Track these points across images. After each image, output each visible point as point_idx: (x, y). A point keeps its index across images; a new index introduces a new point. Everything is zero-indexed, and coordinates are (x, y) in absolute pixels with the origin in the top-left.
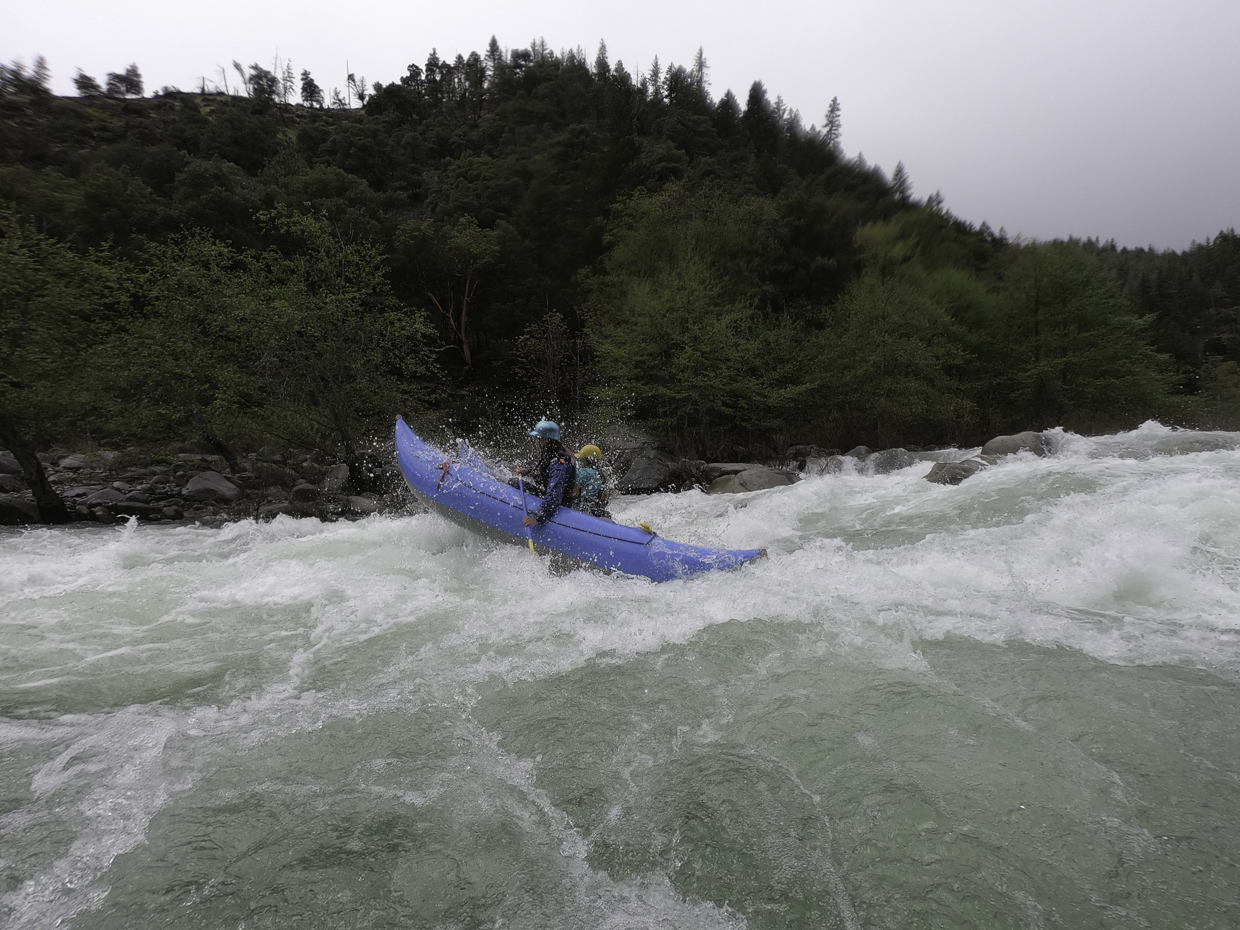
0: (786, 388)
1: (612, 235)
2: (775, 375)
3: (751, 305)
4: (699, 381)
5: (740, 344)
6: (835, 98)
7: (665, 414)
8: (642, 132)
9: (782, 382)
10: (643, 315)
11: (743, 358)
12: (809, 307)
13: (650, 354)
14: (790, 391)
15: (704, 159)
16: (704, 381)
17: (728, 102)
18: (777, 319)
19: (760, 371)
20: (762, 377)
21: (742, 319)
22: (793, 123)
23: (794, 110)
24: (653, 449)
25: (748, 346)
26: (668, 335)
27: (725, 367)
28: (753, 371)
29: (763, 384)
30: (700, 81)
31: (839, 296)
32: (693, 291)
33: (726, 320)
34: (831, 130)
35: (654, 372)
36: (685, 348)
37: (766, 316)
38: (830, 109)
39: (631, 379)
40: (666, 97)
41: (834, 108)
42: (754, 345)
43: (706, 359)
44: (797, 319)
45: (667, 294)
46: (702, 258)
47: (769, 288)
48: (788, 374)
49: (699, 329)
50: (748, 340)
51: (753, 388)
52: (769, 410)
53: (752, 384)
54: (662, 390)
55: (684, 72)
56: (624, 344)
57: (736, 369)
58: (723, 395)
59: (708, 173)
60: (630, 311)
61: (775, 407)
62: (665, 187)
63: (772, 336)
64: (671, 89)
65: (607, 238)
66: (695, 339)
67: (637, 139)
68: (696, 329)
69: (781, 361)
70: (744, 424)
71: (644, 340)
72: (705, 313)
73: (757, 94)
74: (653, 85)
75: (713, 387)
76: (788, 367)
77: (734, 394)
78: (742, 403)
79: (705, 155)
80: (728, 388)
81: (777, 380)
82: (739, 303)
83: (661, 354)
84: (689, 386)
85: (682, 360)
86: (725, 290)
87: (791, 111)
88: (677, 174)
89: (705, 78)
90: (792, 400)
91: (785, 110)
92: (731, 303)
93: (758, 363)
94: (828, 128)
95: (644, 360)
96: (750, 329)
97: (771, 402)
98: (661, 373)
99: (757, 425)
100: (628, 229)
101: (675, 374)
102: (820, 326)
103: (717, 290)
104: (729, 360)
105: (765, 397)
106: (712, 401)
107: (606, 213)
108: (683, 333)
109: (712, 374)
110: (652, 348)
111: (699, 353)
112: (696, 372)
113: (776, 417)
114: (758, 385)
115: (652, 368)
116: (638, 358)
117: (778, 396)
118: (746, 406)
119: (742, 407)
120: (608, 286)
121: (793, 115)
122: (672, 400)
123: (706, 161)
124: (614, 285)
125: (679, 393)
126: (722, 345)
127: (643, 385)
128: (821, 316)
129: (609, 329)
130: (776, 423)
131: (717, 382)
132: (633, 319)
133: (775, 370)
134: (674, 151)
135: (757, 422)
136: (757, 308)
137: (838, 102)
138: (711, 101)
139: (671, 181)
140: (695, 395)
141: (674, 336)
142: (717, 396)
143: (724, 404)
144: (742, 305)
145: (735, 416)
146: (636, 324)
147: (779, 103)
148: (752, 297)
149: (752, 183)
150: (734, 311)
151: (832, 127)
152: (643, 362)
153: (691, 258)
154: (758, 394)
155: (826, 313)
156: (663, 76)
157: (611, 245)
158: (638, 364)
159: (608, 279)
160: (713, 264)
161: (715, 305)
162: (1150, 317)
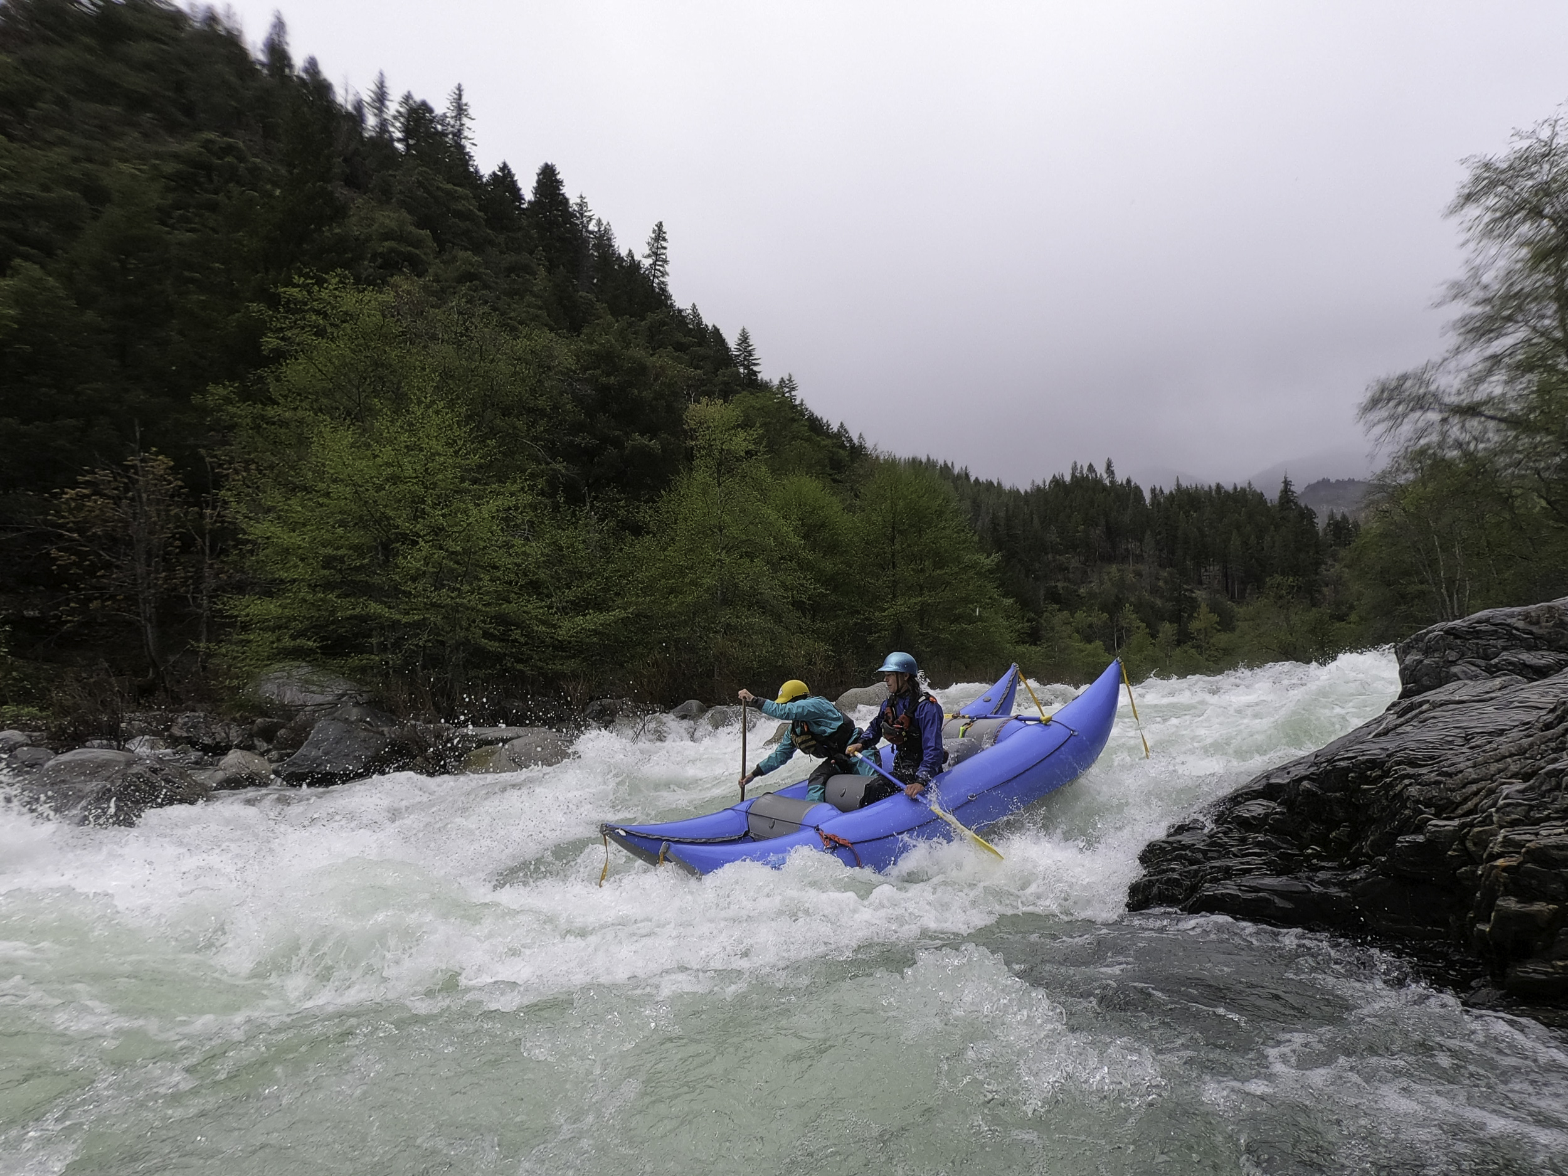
0: (585, 615)
1: (283, 339)
2: (569, 594)
3: (532, 488)
4: (444, 597)
5: (513, 545)
6: (661, 223)
7: (383, 648)
8: (352, 181)
9: (580, 606)
10: (342, 480)
11: (519, 565)
12: (622, 503)
13: (356, 548)
14: (592, 620)
15: (461, 254)
16: (452, 598)
17: (505, 179)
18: (574, 514)
19: (547, 588)
20: (549, 596)
21: (517, 508)
22: (604, 240)
23: (605, 222)
24: (357, 704)
25: (527, 549)
26: (388, 519)
27: (487, 577)
28: (535, 587)
29: (550, 607)
30: (458, 134)
31: (663, 492)
32: (433, 454)
33: (492, 505)
34: (654, 264)
35: (362, 577)
36: (417, 543)
37: (556, 508)
38: (653, 235)
39: (316, 586)
40: (399, 140)
41: (659, 235)
42: (536, 549)
43: (458, 563)
44: (606, 517)
45: (387, 453)
46: (451, 405)
47: (560, 466)
48: (588, 594)
49: (444, 516)
50: (527, 539)
51: (534, 613)
52: (560, 646)
53: (533, 607)
54: (374, 607)
55: (431, 111)
56: (304, 525)
57: (506, 582)
58: (484, 622)
59: (469, 277)
60: (314, 472)
61: (570, 643)
62: (392, 280)
63: (564, 537)
64: (408, 132)
65: (270, 342)
66: (438, 531)
67: (341, 192)
68: (437, 516)
69: (578, 575)
70: (519, 667)
71: (343, 524)
72: (456, 492)
73: (548, 178)
74: (376, 115)
75: (468, 609)
76: (590, 584)
77: (502, 620)
78: (516, 634)
79: (466, 249)
80: (492, 610)
81: (572, 602)
82: (512, 484)
83: (377, 548)
84: (425, 604)
85: (412, 560)
86: (491, 461)
87: (599, 222)
88: (417, 267)
89: (466, 133)
90: (596, 632)
91: (590, 218)
92: (500, 481)
93: (543, 575)
94: (651, 261)
95: (342, 557)
96: (531, 523)
97: (562, 634)
98: (376, 580)
99: (541, 668)
100: (315, 334)
101: (400, 584)
102: (637, 530)
103: (476, 459)
104: (496, 568)
105: (554, 626)
106: (467, 629)
107: (273, 301)
108: (416, 518)
109: (466, 588)
110: (357, 537)
111: (443, 553)
112: (438, 585)
113: (574, 656)
114: (542, 608)
115: (357, 569)
116: (329, 551)
117: (570, 627)
118: (522, 640)
119: (516, 640)
120: (274, 423)
121: (602, 229)
122: (395, 625)
123: (465, 257)
124: (283, 424)
125: (408, 614)
126: (482, 544)
127: (338, 597)
128: (639, 516)
129: (273, 497)
130: (570, 666)
131: (473, 600)
132: (322, 486)
133: (570, 588)
134: (412, 228)
135: (539, 664)
136: (542, 493)
137: (664, 229)
138: (477, 172)
139: (404, 274)
140: (434, 618)
141: (399, 522)
142: (474, 622)
143: (486, 635)
144: (516, 487)
145: (505, 654)
146: (327, 495)
147: (582, 205)
148: (533, 476)
149: (540, 308)
150: (503, 494)
151: (657, 260)
152: (341, 559)
153: (433, 402)
154: (543, 623)
155: (644, 514)
156: (393, 106)
157: (279, 356)
158: (328, 563)
159: (271, 411)
160: (469, 418)
161: (475, 481)
162: (996, 557)
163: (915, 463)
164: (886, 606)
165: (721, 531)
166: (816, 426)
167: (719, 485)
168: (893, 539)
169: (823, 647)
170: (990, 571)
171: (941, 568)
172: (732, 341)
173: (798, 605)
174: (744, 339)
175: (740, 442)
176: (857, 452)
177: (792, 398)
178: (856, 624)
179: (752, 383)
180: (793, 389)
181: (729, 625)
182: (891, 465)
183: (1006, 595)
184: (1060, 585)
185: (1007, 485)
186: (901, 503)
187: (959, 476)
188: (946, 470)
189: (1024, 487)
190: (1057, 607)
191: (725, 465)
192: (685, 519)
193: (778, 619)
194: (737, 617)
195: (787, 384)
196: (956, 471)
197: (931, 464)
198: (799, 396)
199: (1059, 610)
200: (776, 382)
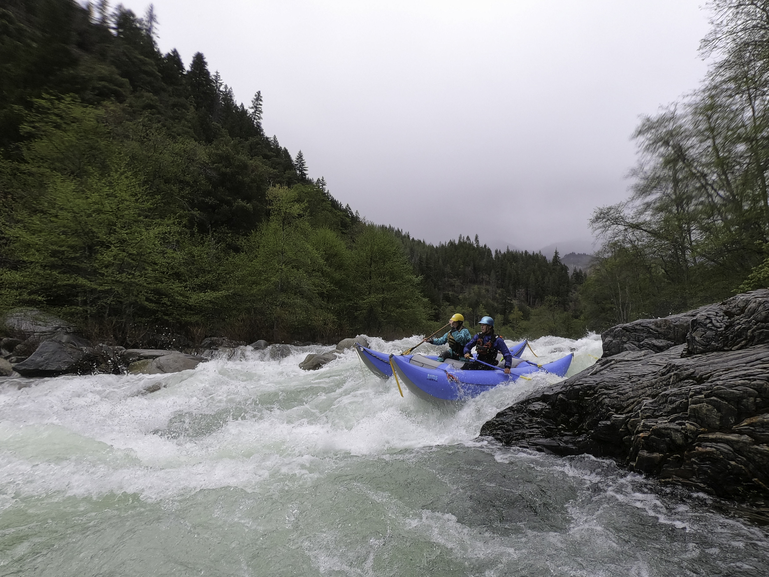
0: (205, 292)
1: (34, 127)
2: (197, 281)
3: (179, 223)
4: (124, 278)
5: (166, 253)
6: (259, 92)
7: (85, 303)
8: (81, 46)
9: (203, 288)
10: (66, 209)
11: (169, 264)
12: (229, 235)
13: (72, 247)
14: (210, 295)
15: (146, 94)
16: (129, 278)
17: (174, 58)
18: (202, 239)
19: (185, 277)
20: (185, 281)
21: (170, 233)
22: (228, 97)
23: (229, 87)
24: (67, 333)
25: (174, 255)
26: (93, 232)
27: (150, 269)
28: (178, 276)
29: (186, 287)
30: (149, 30)
31: (252, 231)
32: (123, 200)
33: (155, 231)
34: (255, 112)
35: (75, 263)
36: (110, 247)
37: (192, 234)
38: (255, 98)
39: (45, 266)
40: (114, 28)
41: (258, 97)
42: (179, 256)
43: (133, 260)
44: (220, 241)
45: (95, 197)
46: (135, 175)
47: (196, 213)
48: (208, 282)
49: (127, 234)
50: (175, 250)
51: (177, 289)
52: (190, 308)
53: (176, 286)
54: (81, 281)
55: (133, 15)
56: (40, 232)
57: (161, 272)
58: (146, 292)
59: (149, 106)
60: (49, 203)
61: (195, 306)
62: (105, 103)
63: (196, 251)
64: (120, 25)
65: (25, 128)
66: (123, 242)
67: (75, 51)
68: (124, 234)
69: (204, 271)
70: (166, 318)
71: (64, 233)
72: (135, 221)
73: (199, 60)
74: (100, 13)
75: (137, 285)
76: (209, 277)
77: (157, 292)
78: (165, 300)
79: (149, 92)
80: (153, 286)
81: (198, 285)
82: (168, 220)
83: (84, 248)
84: (113, 281)
85: (107, 257)
86: (157, 207)
87: (226, 87)
88: (120, 98)
89: (154, 30)
90: (211, 302)
91: (221, 84)
92: (161, 218)
93: (182, 269)
94: (253, 110)
95: (63, 251)
96: (178, 242)
97: (191, 302)
98: (83, 265)
99: (178, 319)
100: (54, 127)
101: (98, 268)
102: (237, 250)
103: (148, 205)
104: (155, 264)
105: (187, 297)
106: (136, 296)
107: (29, 106)
108: (110, 234)
109: (137, 273)
110: (73, 241)
111: (125, 254)
112: (121, 271)
113: (197, 314)
114: (181, 287)
115: (72, 259)
116: (55, 247)
117: (195, 298)
118: (169, 303)
119: (165, 303)
120: (25, 173)
121: (228, 90)
122: (93, 291)
123: (148, 96)
124: (31, 174)
125: (102, 285)
126: (149, 251)
127: (59, 273)
128: (238, 243)
129: (22, 214)
130: (194, 319)
131: (141, 281)
132: (53, 211)
133: (197, 277)
134: (118, 77)
135: (178, 317)
136: (185, 226)
137: (261, 95)
138: (159, 52)
139: (112, 101)
140: (118, 289)
141: (100, 235)
142: (141, 292)
143: (147, 299)
144: (171, 222)
145: (158, 311)
146: (56, 216)
147: (217, 76)
148: (180, 217)
149: (190, 128)
150: (163, 225)
151: (256, 111)
152: (63, 253)
153: (125, 172)
154: (181, 295)
155: (242, 242)
156: (111, 10)
157: (30, 137)
158: (54, 254)
159: (23, 167)
160: (145, 182)
161: (146, 217)
162: (420, 278)
163: (383, 228)
164: (365, 297)
165: (282, 254)
166: (334, 204)
167: (283, 230)
168: (370, 265)
169: (331, 317)
170: (418, 284)
171: (394, 281)
172: (294, 157)
173: (321, 295)
174: (300, 156)
175: (296, 209)
176: (355, 220)
177: (323, 189)
178: (349, 306)
179: (303, 179)
180: (324, 185)
181: (283, 302)
182: (372, 227)
183: (424, 296)
184: (450, 293)
185: (428, 243)
186: (376, 247)
187: (405, 236)
188: (398, 233)
189: (436, 244)
190: (448, 303)
191: (287, 220)
192: (264, 246)
193: (310, 300)
194: (289, 299)
195: (321, 182)
196: (403, 234)
197: (391, 229)
198: (327, 188)
199: (449, 305)
200: (315, 180)
